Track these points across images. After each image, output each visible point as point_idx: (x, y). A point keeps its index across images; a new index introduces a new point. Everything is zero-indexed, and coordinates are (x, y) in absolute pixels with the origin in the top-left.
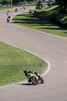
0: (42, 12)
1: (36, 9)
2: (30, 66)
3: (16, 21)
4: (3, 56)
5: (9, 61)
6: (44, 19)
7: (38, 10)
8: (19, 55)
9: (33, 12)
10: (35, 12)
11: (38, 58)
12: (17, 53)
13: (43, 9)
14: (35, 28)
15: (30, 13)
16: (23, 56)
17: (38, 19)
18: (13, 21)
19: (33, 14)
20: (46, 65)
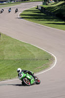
0: (49, 8)
1: (43, 5)
2: (37, 60)
3: (24, 16)
4: (11, 50)
5: (17, 56)
6: (51, 14)
7: (45, 6)
8: (27, 50)
9: (40, 8)
10: (42, 7)
11: (45, 53)
12: (24, 48)
13: (50, 5)
14: (42, 24)
15: (37, 8)
16: (30, 50)
17: (45, 14)
18: (21, 17)
19: (40, 10)
20: (53, 59)
